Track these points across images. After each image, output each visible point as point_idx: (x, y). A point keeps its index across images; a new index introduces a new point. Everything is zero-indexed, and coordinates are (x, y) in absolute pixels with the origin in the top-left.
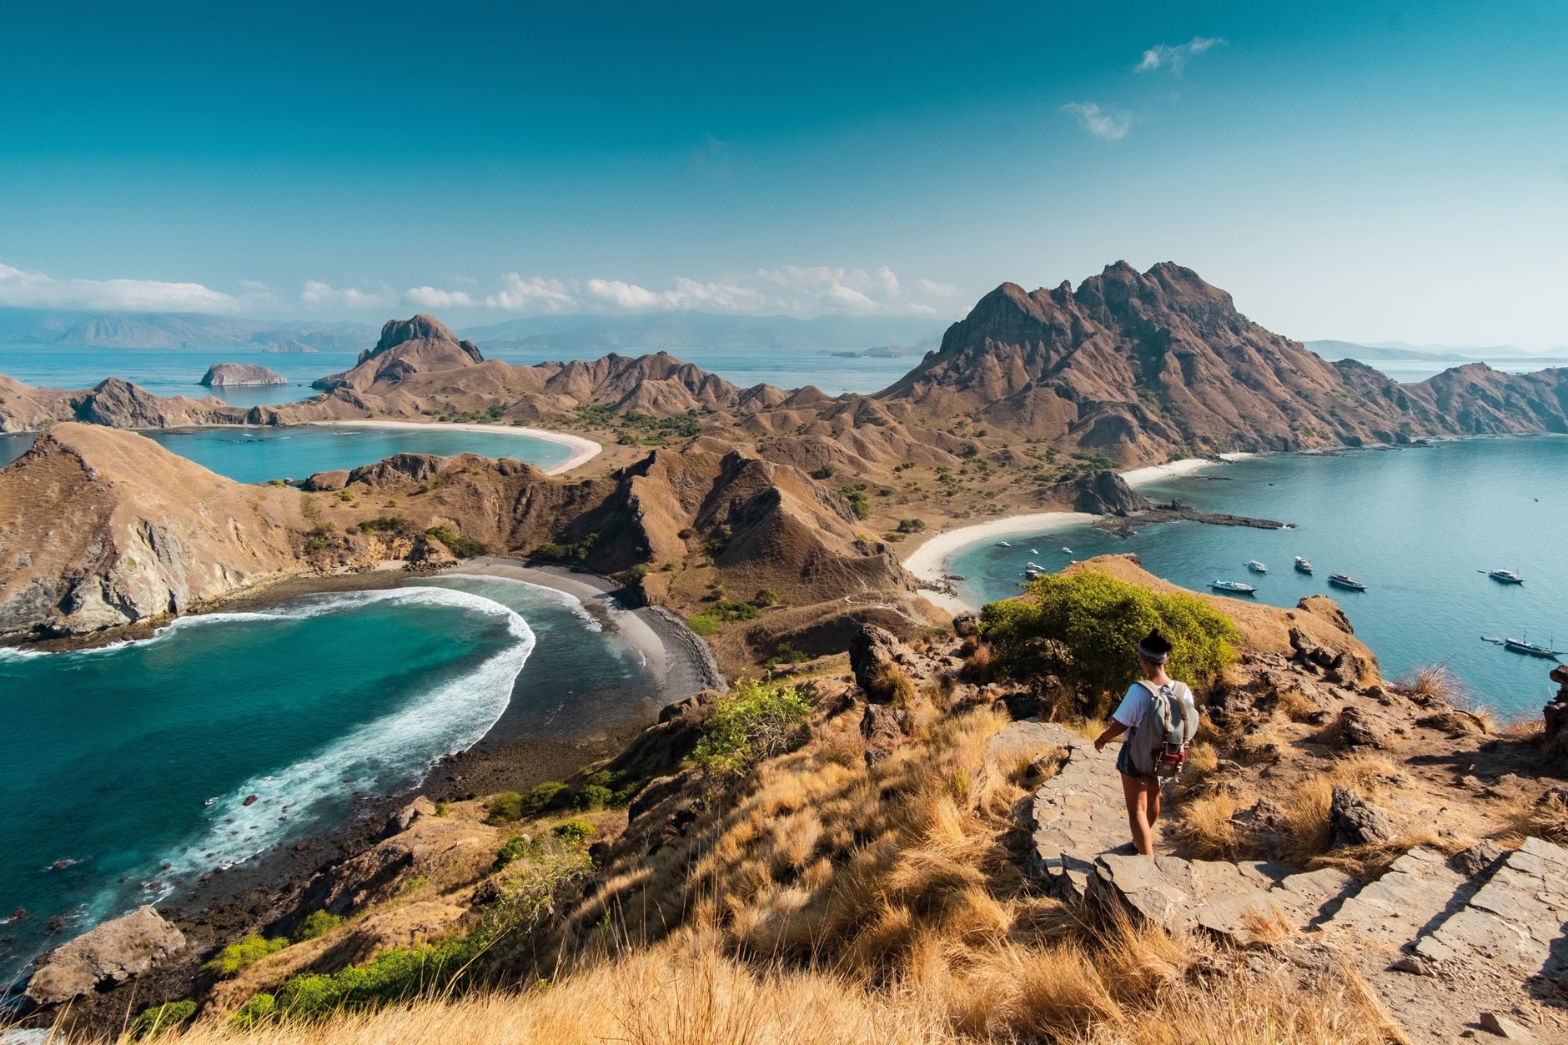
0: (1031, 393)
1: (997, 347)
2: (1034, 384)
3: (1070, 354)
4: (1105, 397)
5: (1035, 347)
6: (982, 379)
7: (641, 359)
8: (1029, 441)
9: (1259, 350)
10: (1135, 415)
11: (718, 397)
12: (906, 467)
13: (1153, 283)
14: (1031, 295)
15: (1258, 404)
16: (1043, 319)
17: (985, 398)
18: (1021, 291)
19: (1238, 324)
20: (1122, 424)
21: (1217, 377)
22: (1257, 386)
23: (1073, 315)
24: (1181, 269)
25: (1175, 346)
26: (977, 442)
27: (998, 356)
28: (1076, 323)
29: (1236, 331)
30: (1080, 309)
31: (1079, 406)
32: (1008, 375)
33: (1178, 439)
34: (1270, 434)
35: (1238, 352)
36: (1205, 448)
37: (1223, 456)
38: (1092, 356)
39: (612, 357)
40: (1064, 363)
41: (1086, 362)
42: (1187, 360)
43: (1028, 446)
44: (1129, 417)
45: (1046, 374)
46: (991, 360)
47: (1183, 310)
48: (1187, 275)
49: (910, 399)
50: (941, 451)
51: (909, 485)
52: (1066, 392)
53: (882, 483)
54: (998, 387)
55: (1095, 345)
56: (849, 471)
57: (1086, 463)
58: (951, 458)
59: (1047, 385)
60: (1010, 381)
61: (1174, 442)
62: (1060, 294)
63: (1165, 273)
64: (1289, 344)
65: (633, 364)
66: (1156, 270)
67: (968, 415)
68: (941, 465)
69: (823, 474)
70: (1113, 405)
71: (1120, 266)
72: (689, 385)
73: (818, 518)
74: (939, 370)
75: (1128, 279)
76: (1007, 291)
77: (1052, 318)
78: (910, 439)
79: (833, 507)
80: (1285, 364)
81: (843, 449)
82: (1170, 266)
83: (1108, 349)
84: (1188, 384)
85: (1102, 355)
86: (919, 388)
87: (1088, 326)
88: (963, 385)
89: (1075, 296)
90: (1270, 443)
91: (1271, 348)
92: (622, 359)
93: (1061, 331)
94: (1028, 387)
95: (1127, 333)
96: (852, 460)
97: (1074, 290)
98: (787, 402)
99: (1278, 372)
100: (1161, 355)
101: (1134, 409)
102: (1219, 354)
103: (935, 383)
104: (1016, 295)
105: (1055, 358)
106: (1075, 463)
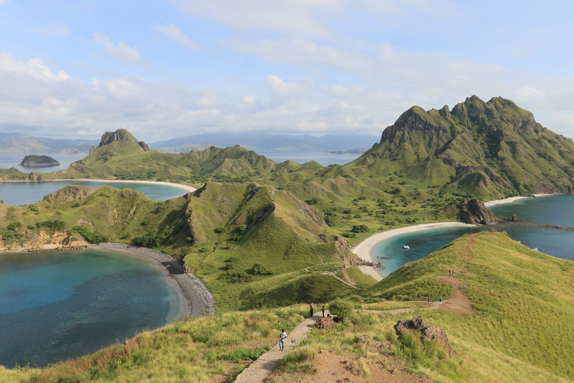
0: (430, 162)
1: (411, 139)
2: (431, 157)
3: (450, 142)
4: (470, 164)
5: (431, 139)
6: (403, 155)
7: (226, 149)
8: (429, 187)
9: (550, 141)
10: (487, 173)
11: (265, 167)
12: (360, 199)
13: (491, 106)
14: (428, 112)
15: (552, 169)
16: (435, 124)
17: (405, 164)
18: (423, 110)
19: (538, 128)
20: (480, 177)
21: (529, 154)
22: (550, 160)
23: (450, 123)
24: (506, 100)
25: (505, 137)
26: (400, 187)
27: (411, 144)
28: (452, 127)
29: (537, 132)
30: (454, 120)
31: (456, 169)
32: (417, 153)
33: (510, 186)
34: (560, 184)
35: (539, 141)
36: (525, 191)
37: (535, 195)
38: (462, 143)
39: (212, 148)
40: (447, 146)
41: (458, 146)
42: (513, 146)
43: (430, 189)
44: (483, 173)
45: (437, 153)
46: (407, 145)
47: (508, 121)
48: (508, 103)
49: (365, 166)
50: (380, 191)
51: (361, 208)
52: (449, 162)
53: (345, 207)
54: (411, 159)
55: (463, 138)
56: (328, 201)
57: (461, 198)
58: (386, 195)
59: (438, 158)
60: (418, 156)
61: (509, 188)
62: (443, 112)
63: (497, 102)
64: (565, 139)
65: (222, 151)
66: (492, 101)
67: (395, 173)
68: (381, 198)
69: (313, 202)
70: (475, 168)
71: (474, 98)
72: (250, 161)
73: (299, 221)
74: (380, 151)
75: (478, 105)
76: (415, 110)
77: (440, 124)
78: (363, 185)
79: (311, 216)
80: (563, 149)
81: (325, 189)
82: (500, 99)
83: (470, 140)
84: (514, 158)
85: (467, 142)
86: (370, 160)
87: (459, 128)
88: (393, 159)
89: (451, 113)
90: (561, 189)
91: (556, 140)
92: (217, 149)
93: (444, 131)
94: (428, 159)
95: (480, 132)
96: (329, 195)
97: (451, 110)
98: (300, 169)
99: (561, 153)
100: (498, 142)
101: (486, 170)
102: (529, 143)
103: (378, 158)
104: (420, 113)
105: (442, 144)
106: (455, 198)
